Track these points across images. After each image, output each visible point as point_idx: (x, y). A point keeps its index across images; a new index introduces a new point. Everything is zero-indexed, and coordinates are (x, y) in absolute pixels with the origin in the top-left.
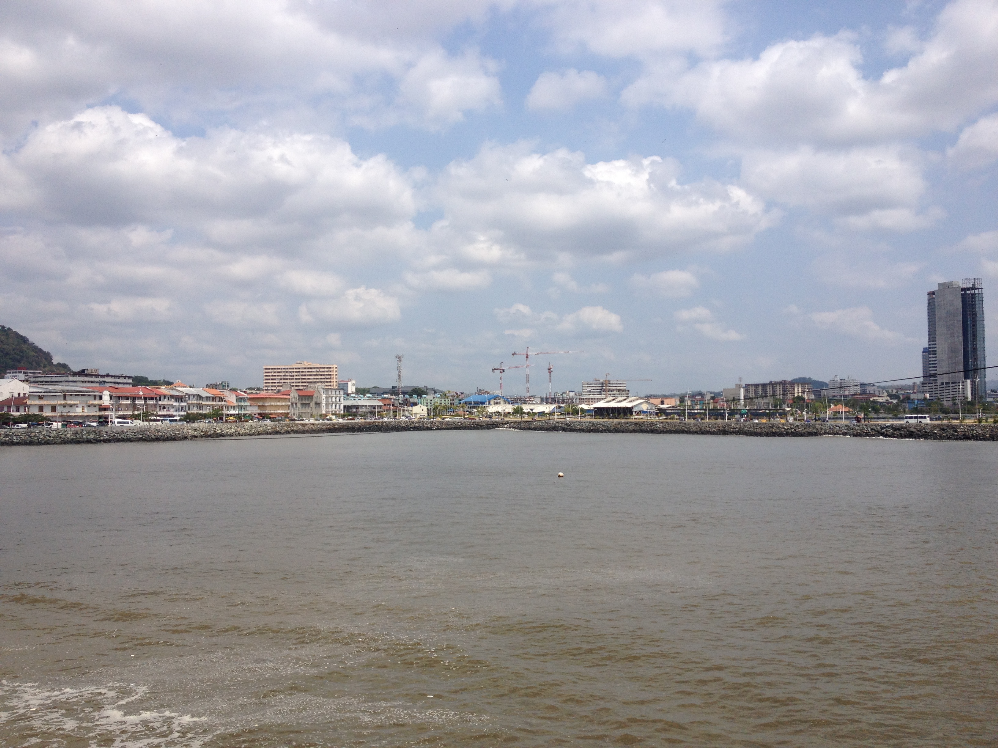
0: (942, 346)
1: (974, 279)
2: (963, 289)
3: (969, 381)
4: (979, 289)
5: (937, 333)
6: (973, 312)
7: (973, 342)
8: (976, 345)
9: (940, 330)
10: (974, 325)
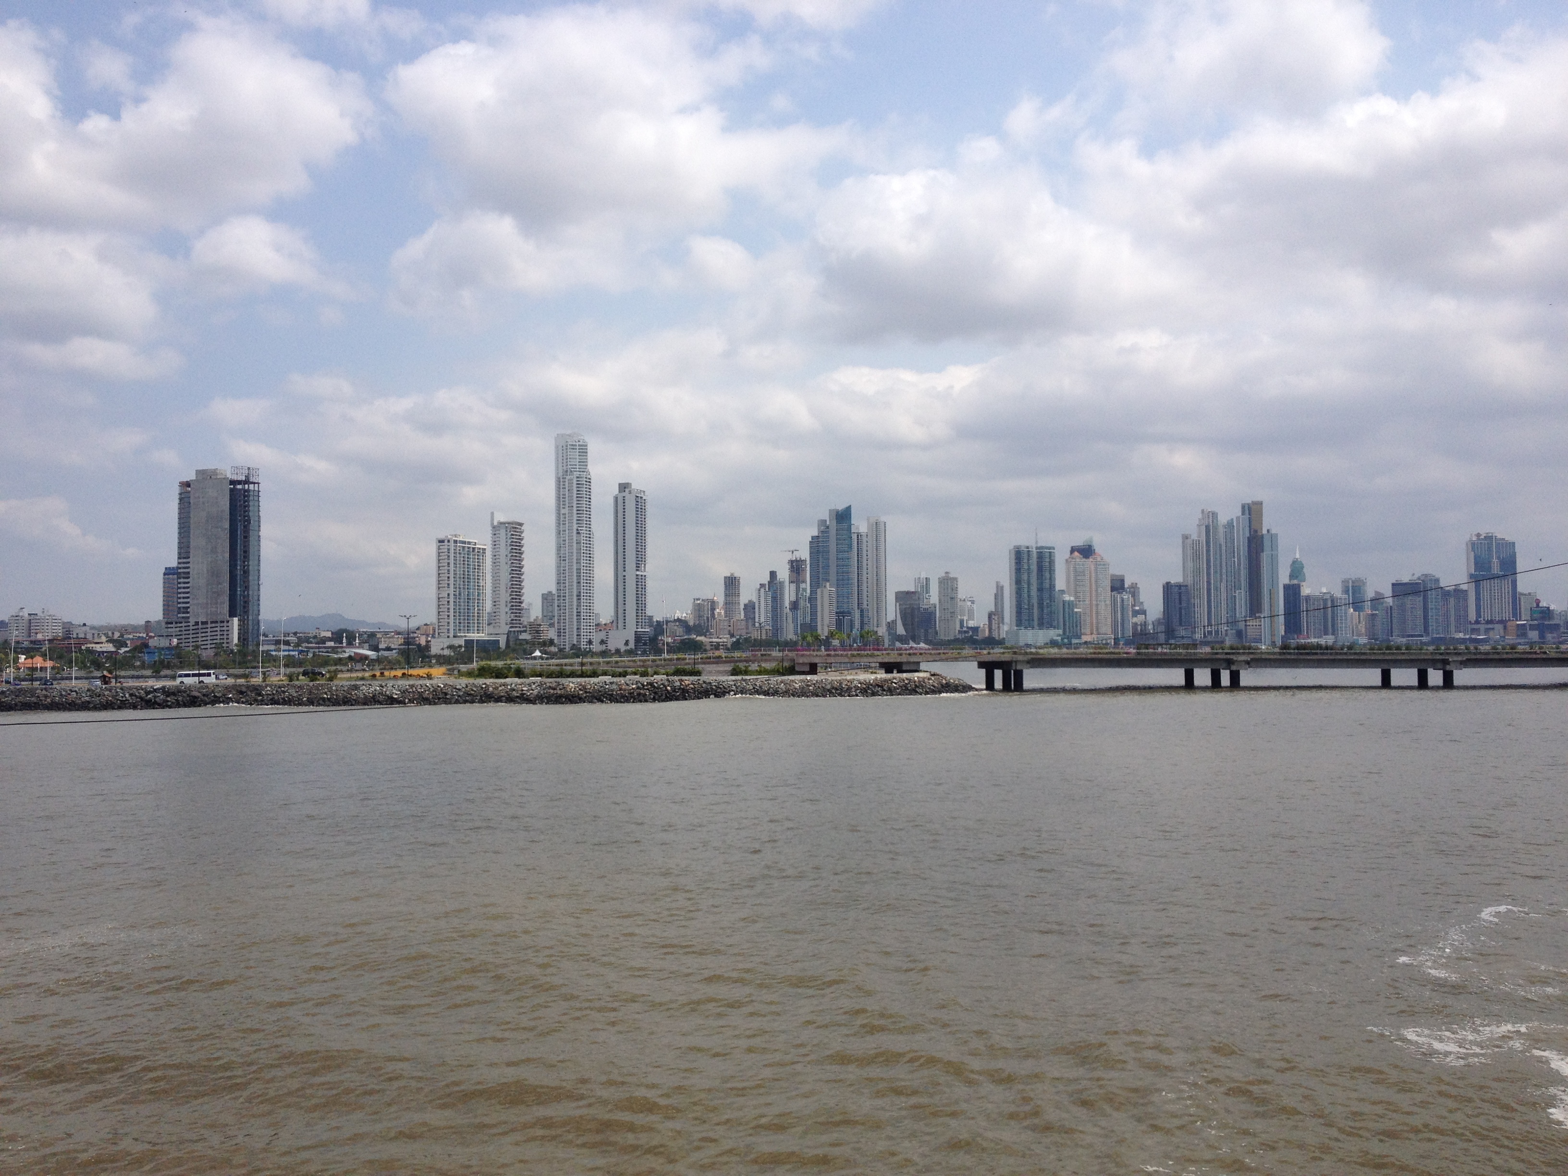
0: (199, 567)
1: (249, 468)
2: (233, 482)
3: (236, 620)
4: (254, 483)
5: (192, 544)
6: (245, 516)
7: (244, 562)
8: (248, 566)
9: (197, 541)
10: (245, 537)
